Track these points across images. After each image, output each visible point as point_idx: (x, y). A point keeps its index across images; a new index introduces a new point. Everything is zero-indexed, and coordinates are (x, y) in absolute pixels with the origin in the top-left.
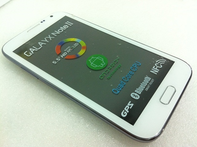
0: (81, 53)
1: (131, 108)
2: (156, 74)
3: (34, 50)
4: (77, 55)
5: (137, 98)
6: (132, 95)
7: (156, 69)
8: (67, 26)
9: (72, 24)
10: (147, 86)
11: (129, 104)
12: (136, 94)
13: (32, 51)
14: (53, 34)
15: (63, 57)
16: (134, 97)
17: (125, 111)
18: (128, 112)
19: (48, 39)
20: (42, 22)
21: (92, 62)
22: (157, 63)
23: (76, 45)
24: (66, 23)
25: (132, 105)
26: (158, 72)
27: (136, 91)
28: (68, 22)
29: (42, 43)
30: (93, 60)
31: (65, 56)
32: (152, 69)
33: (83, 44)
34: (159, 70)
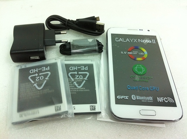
0: (139, 59)
1: (125, 98)
2: (158, 101)
3: (121, 40)
4: (136, 58)
5: (133, 99)
6: (132, 96)
7: (162, 100)
8: (151, 41)
9: (155, 43)
10: (145, 100)
11: (126, 97)
12: (135, 97)
13: (120, 40)
14: (139, 40)
15: (128, 53)
16: (132, 97)
17: (121, 97)
18: (122, 98)
19: (133, 40)
20: (140, 30)
21: (137, 67)
22: (167, 98)
23: (142, 54)
24: (152, 40)
25: (127, 98)
26: (160, 101)
27: (137, 96)
28: (154, 40)
29: (129, 40)
30: (139, 67)
31: (130, 54)
32: (160, 98)
33: (146, 56)
34: (162, 101)
